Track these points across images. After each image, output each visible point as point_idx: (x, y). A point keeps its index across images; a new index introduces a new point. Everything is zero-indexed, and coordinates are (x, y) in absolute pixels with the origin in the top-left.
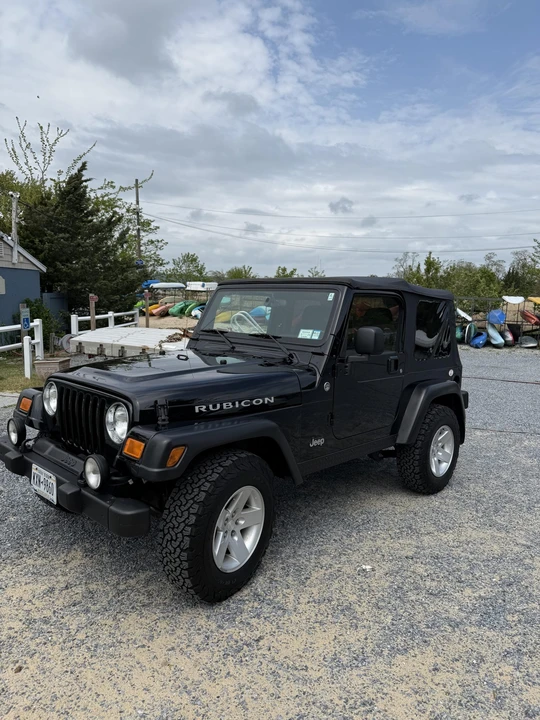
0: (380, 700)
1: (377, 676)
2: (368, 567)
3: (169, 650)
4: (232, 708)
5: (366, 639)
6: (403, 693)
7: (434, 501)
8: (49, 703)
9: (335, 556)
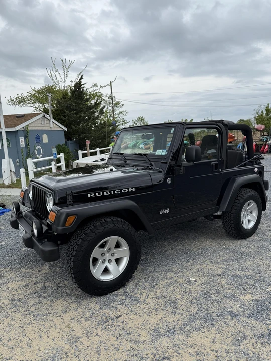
0: (175, 357)
1: (178, 342)
2: (192, 280)
3: (72, 319)
4: (93, 353)
5: (178, 321)
6: (190, 354)
7: (245, 242)
8: (6, 342)
9: (176, 273)
